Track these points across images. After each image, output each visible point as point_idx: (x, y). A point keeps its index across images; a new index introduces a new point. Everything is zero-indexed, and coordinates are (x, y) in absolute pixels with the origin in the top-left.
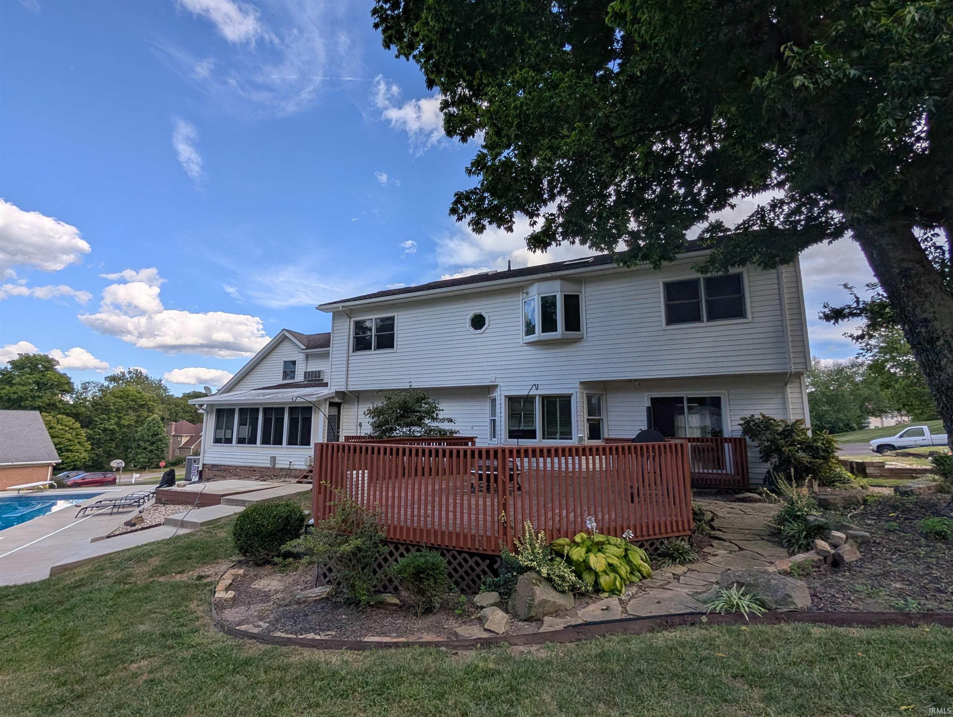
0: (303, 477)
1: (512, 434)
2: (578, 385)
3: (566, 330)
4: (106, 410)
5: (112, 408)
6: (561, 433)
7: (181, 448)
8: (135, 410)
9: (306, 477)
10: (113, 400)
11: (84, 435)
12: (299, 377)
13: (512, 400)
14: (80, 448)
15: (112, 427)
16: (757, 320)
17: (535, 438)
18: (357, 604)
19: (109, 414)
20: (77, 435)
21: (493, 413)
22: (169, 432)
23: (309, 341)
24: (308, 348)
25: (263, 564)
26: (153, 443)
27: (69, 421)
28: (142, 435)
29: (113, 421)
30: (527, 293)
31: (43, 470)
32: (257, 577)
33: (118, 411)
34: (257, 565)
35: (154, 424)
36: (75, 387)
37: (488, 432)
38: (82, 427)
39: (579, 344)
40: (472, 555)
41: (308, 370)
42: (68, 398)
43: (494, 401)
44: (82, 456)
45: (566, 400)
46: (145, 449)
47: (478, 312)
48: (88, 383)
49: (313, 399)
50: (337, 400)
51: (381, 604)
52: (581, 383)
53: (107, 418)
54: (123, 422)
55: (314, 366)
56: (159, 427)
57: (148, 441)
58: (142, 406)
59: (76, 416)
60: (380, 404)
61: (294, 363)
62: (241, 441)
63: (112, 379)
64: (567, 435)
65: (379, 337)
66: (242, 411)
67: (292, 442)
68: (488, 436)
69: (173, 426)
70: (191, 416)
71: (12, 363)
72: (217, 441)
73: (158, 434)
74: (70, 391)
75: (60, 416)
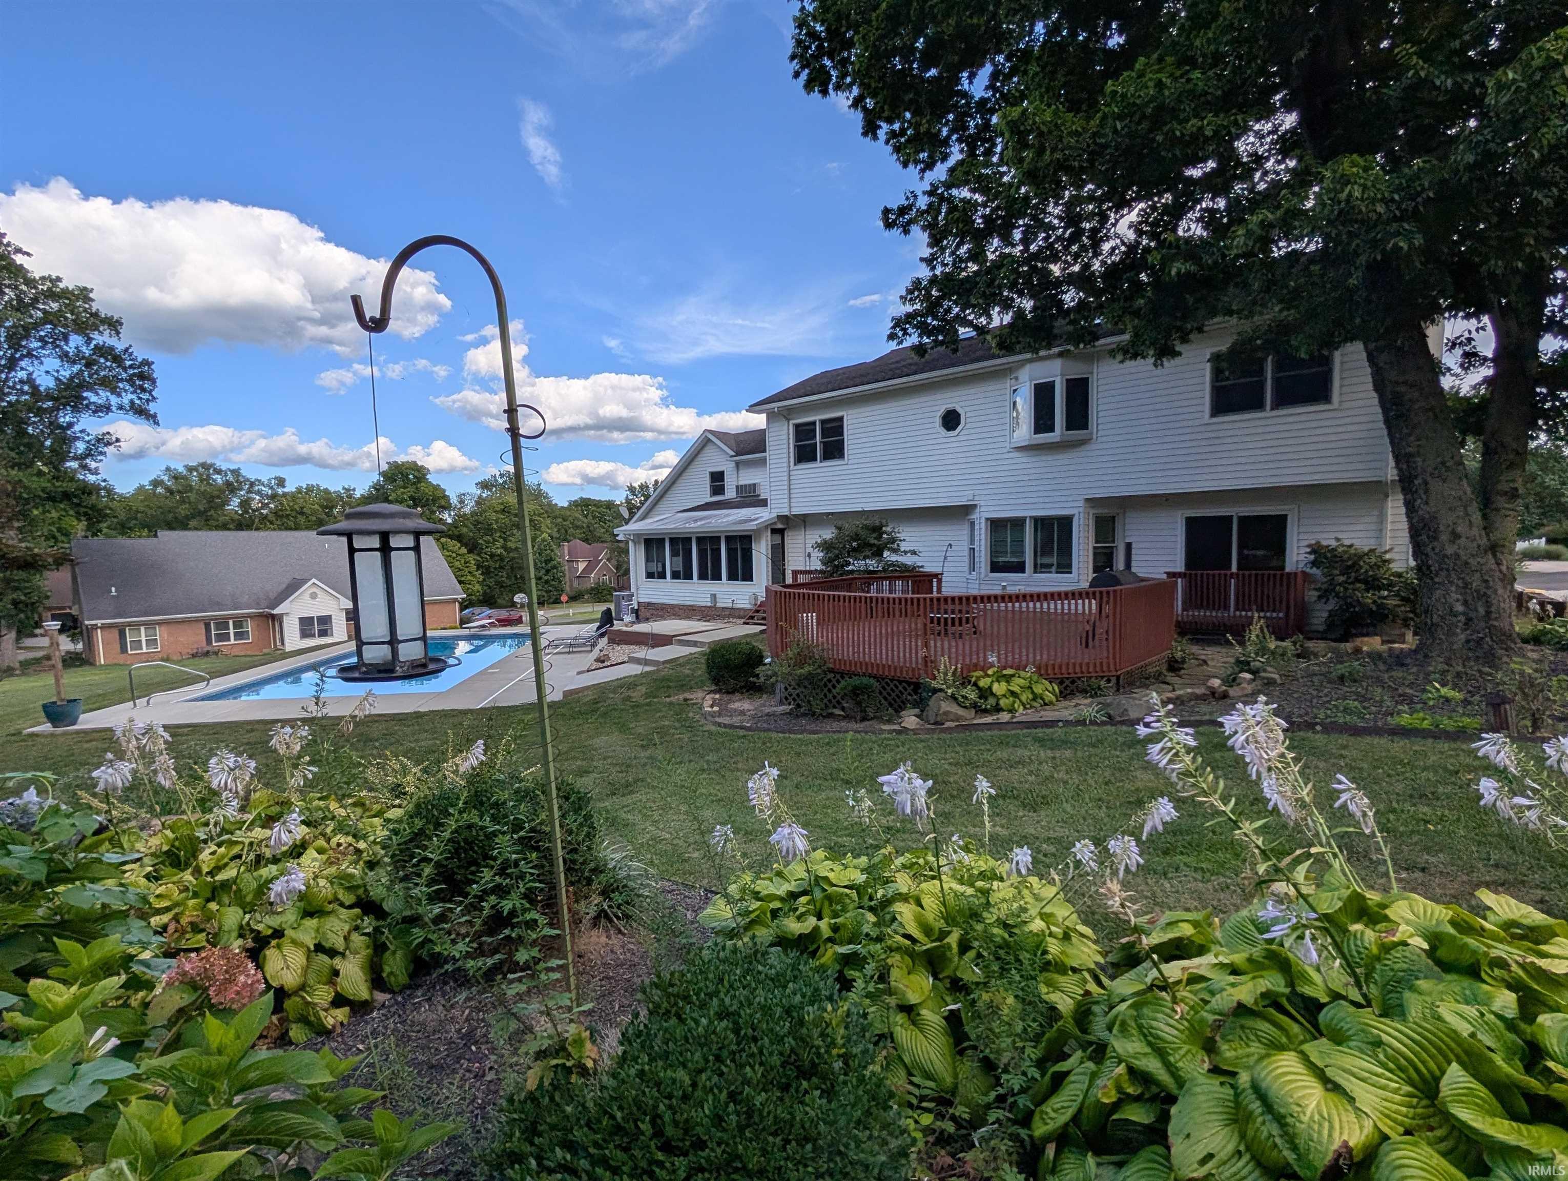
0: (749, 617)
1: (996, 567)
2: (1081, 504)
3: (1068, 429)
4: (489, 530)
5: (495, 526)
6: (1059, 566)
7: (577, 577)
9: (752, 618)
10: (494, 516)
11: (473, 562)
12: (730, 493)
13: (996, 525)
15: (498, 551)
16: (1346, 405)
17: (1023, 571)
18: (814, 714)
19: (492, 535)
20: (466, 562)
21: (972, 541)
22: (562, 556)
23: (738, 444)
24: (738, 454)
25: (733, 693)
26: (546, 571)
27: (453, 546)
29: (498, 544)
30: (1017, 379)
31: (449, 608)
32: (730, 701)
33: (500, 530)
34: (728, 693)
35: (544, 545)
36: (451, 501)
37: (967, 564)
38: (470, 552)
39: (1087, 447)
40: (900, 682)
41: (741, 483)
42: (447, 517)
43: (972, 524)
45: (1065, 523)
47: (950, 406)
48: (463, 494)
49: (752, 526)
50: (780, 526)
51: (831, 716)
52: (1087, 500)
53: (491, 540)
54: (509, 544)
55: (748, 477)
56: (551, 550)
59: (459, 538)
60: (828, 534)
61: (721, 474)
62: (676, 575)
63: (484, 485)
64: (1065, 567)
65: (825, 445)
66: (673, 541)
67: (732, 577)
68: (966, 569)
69: (566, 548)
70: (583, 534)
71: (383, 474)
72: (650, 575)
73: (551, 560)
74: (447, 507)
75: (443, 540)
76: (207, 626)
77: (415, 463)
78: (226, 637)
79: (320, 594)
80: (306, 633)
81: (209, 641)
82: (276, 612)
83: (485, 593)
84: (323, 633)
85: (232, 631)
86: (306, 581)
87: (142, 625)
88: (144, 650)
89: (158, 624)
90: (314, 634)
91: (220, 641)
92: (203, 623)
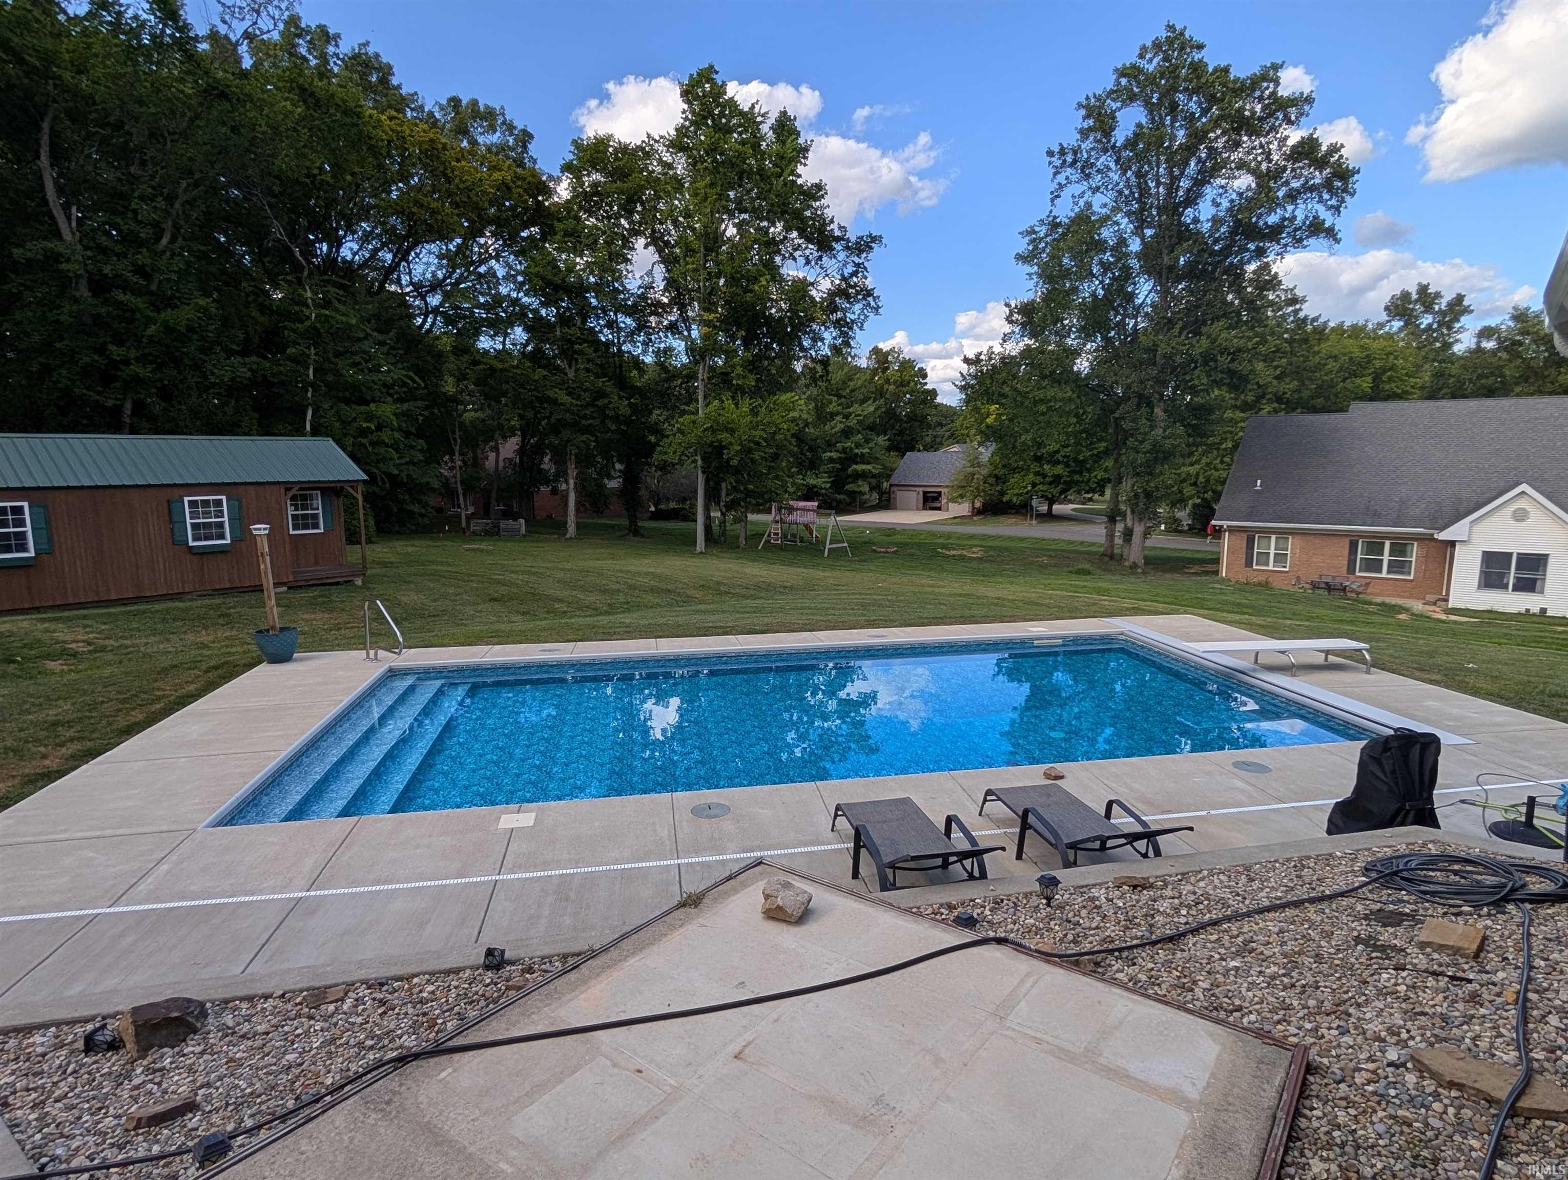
76: (1353, 547)
78: (1375, 566)
79: (1533, 512)
80: (1492, 580)
81: (1351, 569)
84: (1527, 585)
85: (1386, 558)
86: (1518, 484)
87: (1274, 533)
88: (1271, 568)
89: (1292, 534)
90: (1506, 587)
91: (1367, 570)
92: (1347, 541)
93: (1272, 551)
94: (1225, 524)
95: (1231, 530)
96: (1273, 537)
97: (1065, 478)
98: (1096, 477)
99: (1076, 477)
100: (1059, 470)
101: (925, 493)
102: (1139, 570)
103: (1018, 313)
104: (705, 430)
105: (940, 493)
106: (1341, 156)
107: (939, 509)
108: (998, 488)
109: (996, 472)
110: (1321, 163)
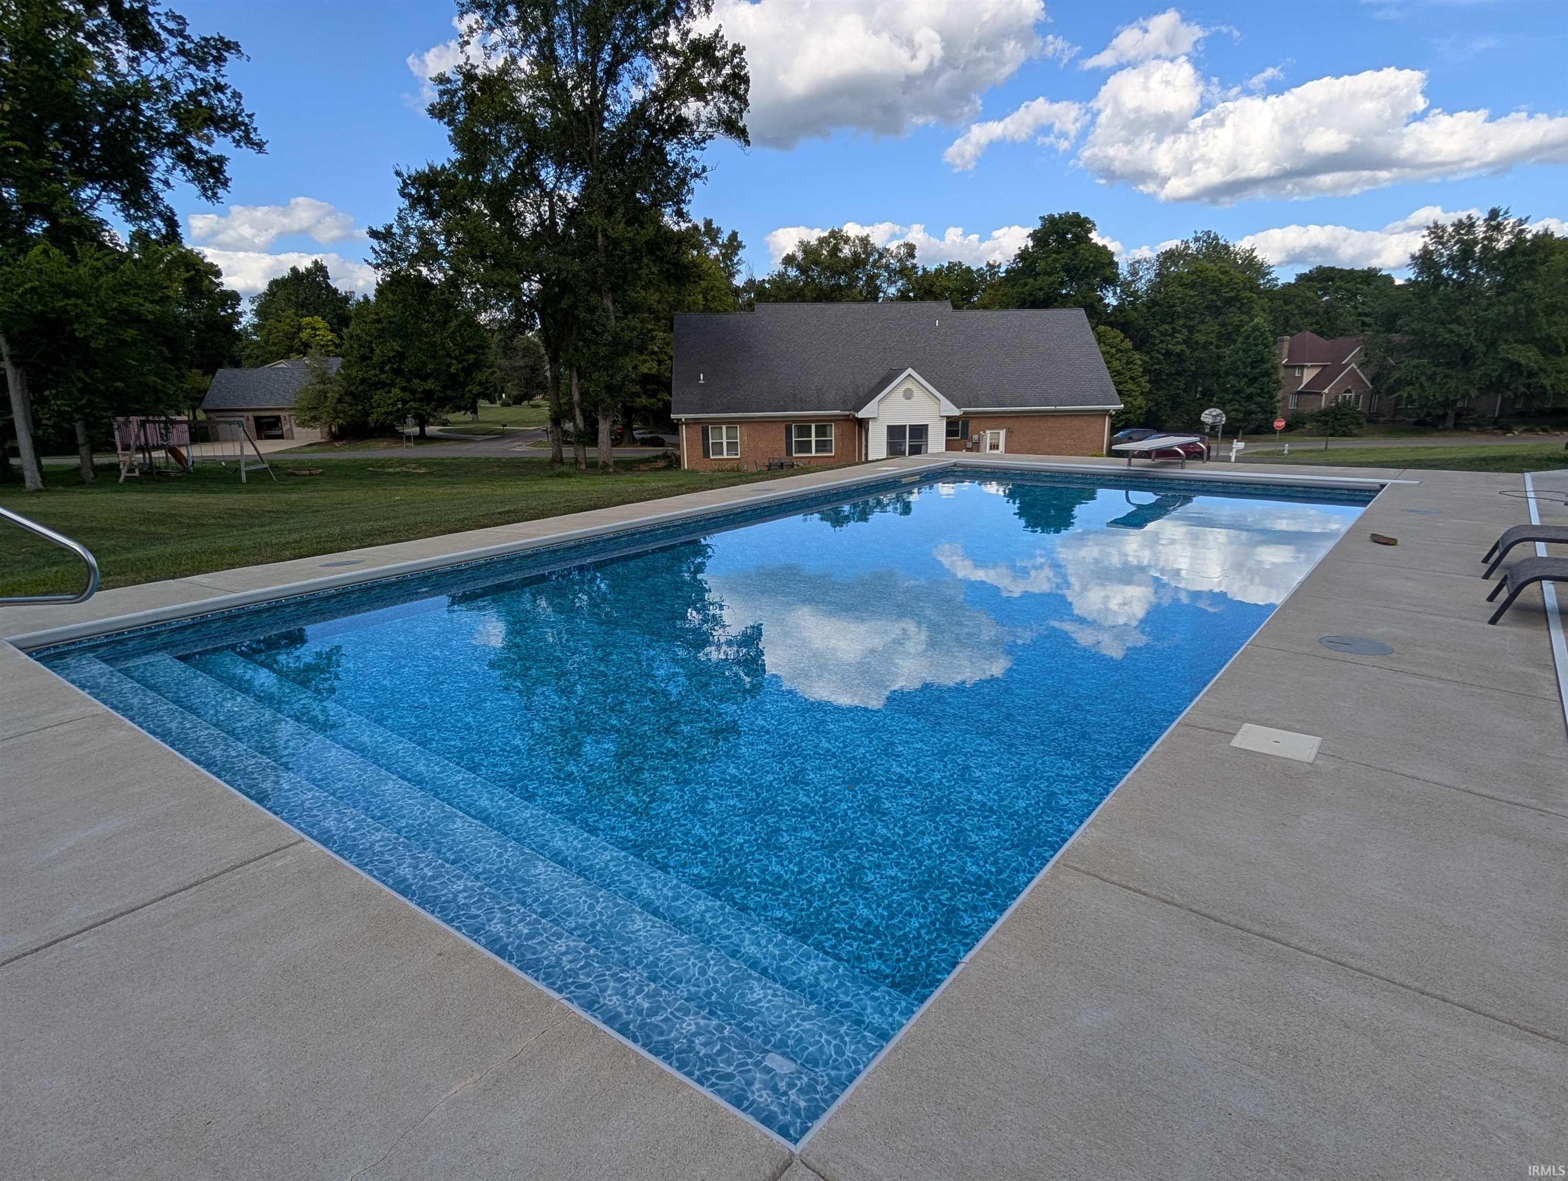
4: (1170, 316)
5: (1179, 309)
7: (1300, 393)
8: (1215, 311)
10: (1180, 292)
11: (1140, 362)
14: (1133, 387)
15: (1179, 348)
19: (1172, 322)
20: (1128, 363)
22: (1279, 357)
26: (1253, 381)
27: (1115, 338)
28: (1234, 362)
29: (1180, 337)
33: (1188, 315)
35: (1255, 339)
36: (1120, 272)
38: (1137, 348)
42: (1111, 295)
44: (1136, 403)
46: (1238, 392)
48: (1139, 262)
53: (1170, 331)
54: (1196, 337)
56: (1266, 346)
57: (1245, 376)
58: (1229, 302)
59: (1126, 328)
69: (1286, 345)
70: (1317, 323)
71: (1034, 236)
73: (1263, 361)
74: (1111, 280)
75: (1101, 328)
76: (788, 431)
77: (1077, 215)
78: (804, 447)
79: (917, 392)
80: (895, 450)
81: (789, 452)
82: (861, 415)
83: (1149, 411)
84: (916, 450)
85: (813, 439)
86: (902, 370)
87: (724, 423)
88: (725, 456)
89: (739, 423)
90: (903, 453)
91: (800, 452)
92: (783, 426)
93: (725, 441)
94: (683, 417)
95: (688, 423)
96: (724, 428)
97: (438, 394)
98: (470, 391)
99: (449, 393)
100: (430, 385)
101: (257, 419)
102: (611, 470)
103: (413, 184)
104: (25, 293)
105: (278, 418)
106: (742, 60)
107: (281, 437)
108: (360, 408)
109: (353, 388)
110: (715, 64)
